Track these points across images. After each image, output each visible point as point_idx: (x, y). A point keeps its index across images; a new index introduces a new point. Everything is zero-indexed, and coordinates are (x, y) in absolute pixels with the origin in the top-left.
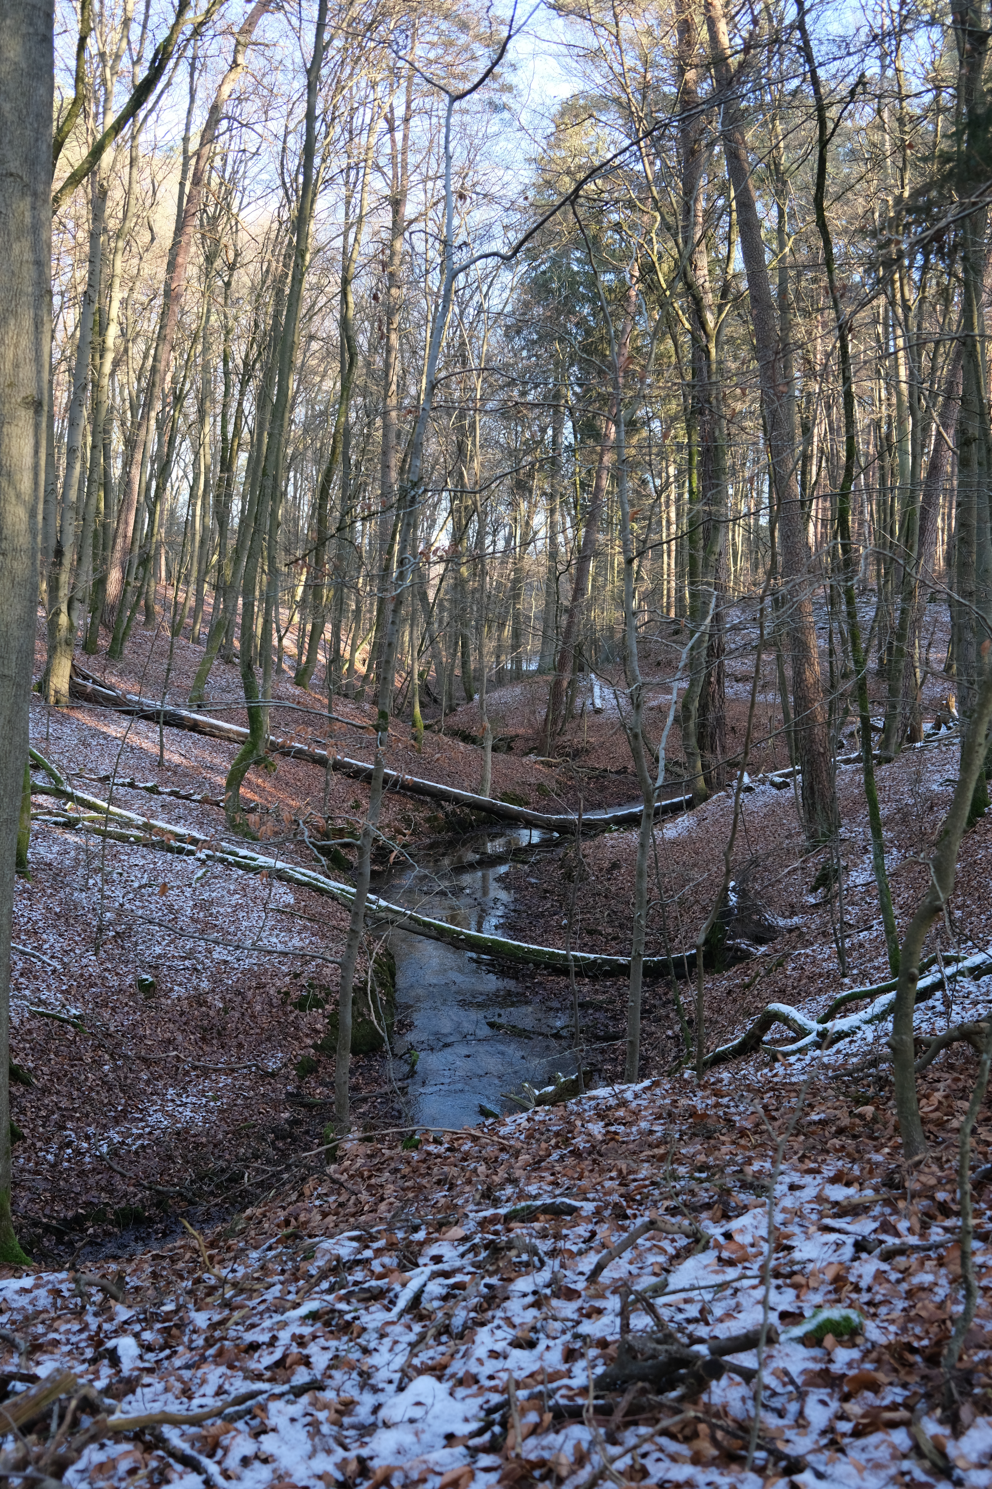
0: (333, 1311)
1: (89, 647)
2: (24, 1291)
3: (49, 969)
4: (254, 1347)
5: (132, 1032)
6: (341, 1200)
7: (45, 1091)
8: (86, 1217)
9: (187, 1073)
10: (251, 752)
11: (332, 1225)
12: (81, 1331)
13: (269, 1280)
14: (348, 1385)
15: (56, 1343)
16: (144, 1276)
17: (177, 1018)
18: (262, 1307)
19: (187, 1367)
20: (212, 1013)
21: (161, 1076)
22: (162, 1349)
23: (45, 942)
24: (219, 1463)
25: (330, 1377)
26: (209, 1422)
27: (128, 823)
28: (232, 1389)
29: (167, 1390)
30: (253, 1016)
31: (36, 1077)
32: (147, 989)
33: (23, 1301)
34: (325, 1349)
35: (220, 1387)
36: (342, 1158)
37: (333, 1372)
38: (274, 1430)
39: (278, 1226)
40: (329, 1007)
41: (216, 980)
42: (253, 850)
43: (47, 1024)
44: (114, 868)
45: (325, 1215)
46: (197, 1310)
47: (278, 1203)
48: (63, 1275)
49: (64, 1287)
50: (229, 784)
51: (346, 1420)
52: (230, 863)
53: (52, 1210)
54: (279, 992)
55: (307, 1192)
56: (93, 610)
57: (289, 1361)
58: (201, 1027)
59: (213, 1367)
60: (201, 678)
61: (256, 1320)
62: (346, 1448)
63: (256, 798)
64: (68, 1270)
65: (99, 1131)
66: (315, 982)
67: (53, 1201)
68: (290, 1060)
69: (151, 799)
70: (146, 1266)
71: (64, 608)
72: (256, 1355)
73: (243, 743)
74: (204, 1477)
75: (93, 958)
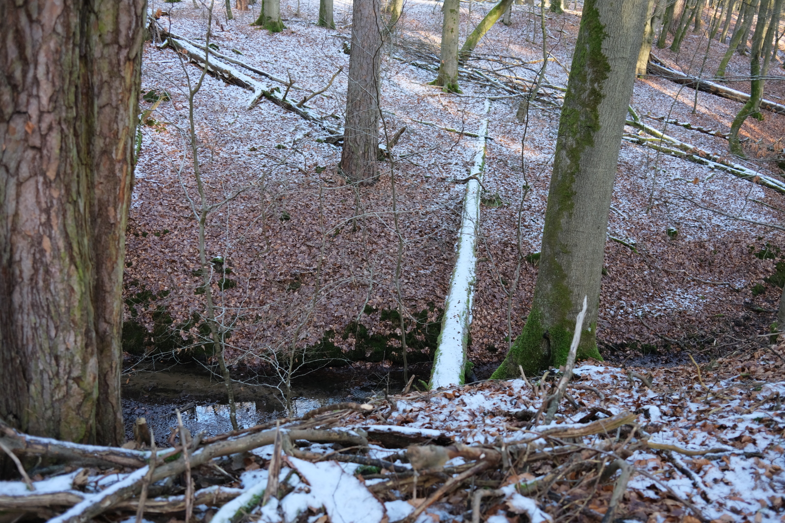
0: (772, 420)
1: (660, 45)
2: (599, 373)
3: (621, 217)
4: (723, 427)
5: (661, 256)
6: (777, 364)
7: (613, 279)
8: (627, 345)
9: (689, 282)
10: (750, 108)
11: (771, 376)
12: (629, 397)
13: (733, 396)
14: (778, 460)
15: (617, 400)
16: (660, 379)
17: (687, 252)
18: (728, 409)
19: (686, 428)
20: (707, 252)
21: (674, 282)
22: (672, 416)
23: (621, 203)
24: (702, 477)
25: (767, 453)
26: (697, 457)
27: (671, 144)
28: (710, 444)
29: (674, 436)
30: (730, 258)
31: (609, 271)
32: (673, 235)
33: (598, 377)
34: (765, 438)
35: (703, 442)
36: (780, 342)
37: (769, 451)
38: (733, 470)
39: (738, 370)
40: (777, 259)
41: (711, 235)
42: (743, 165)
43: (617, 246)
44: (661, 168)
45: (766, 370)
46: (692, 402)
47: (738, 358)
48: (619, 370)
49: (618, 375)
50: (733, 126)
51: (775, 477)
52: (728, 172)
53: (610, 338)
54: (748, 247)
55: (756, 356)
56: (665, 22)
57: (743, 439)
58: (700, 259)
59: (700, 431)
60: (723, 63)
61: (725, 414)
62: (775, 491)
63: (749, 135)
64: (622, 368)
65: (638, 303)
66: (771, 244)
67: (611, 334)
68: (749, 284)
69: (686, 132)
70: (661, 375)
71: (649, 22)
72: (725, 431)
73: (745, 103)
74: (692, 481)
75: (645, 215)
